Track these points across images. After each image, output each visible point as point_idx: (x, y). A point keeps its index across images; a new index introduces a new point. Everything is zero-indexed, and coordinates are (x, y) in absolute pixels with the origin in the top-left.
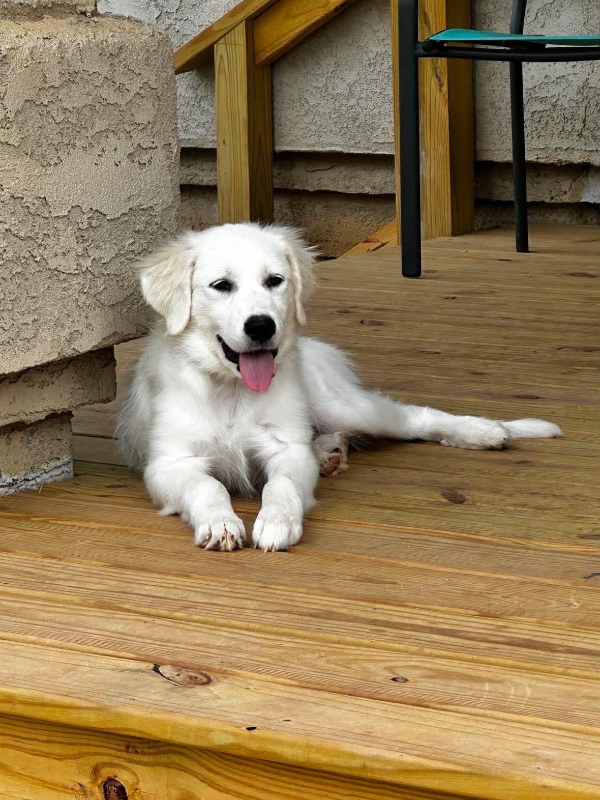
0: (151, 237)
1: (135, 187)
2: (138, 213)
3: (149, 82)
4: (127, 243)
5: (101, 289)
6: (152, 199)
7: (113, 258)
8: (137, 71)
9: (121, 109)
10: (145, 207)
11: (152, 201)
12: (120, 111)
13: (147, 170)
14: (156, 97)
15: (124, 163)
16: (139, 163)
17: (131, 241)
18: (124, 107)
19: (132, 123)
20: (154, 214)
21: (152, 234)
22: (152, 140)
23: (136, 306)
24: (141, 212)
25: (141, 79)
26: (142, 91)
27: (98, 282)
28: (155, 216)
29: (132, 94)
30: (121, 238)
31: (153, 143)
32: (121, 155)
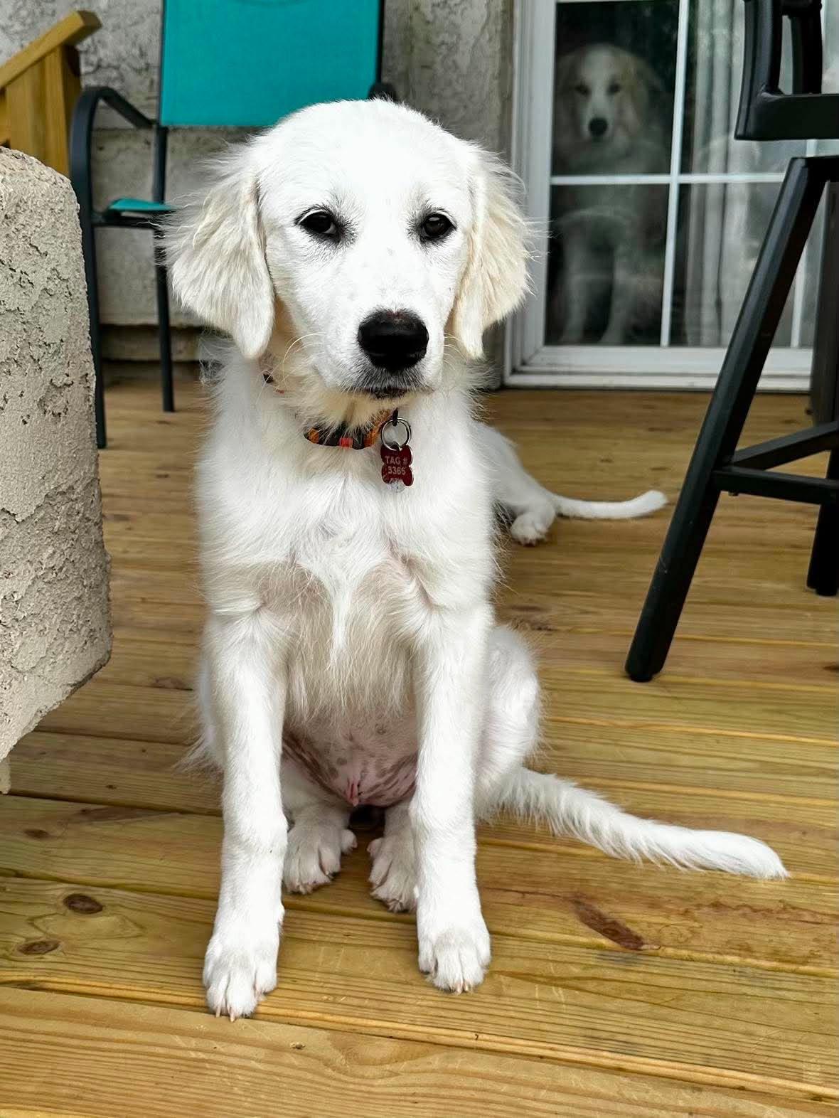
0: (73, 536)
1: (51, 457)
2: (54, 500)
3: (58, 268)
4: (46, 555)
5: (17, 646)
6: (71, 474)
7: (29, 586)
8: (43, 249)
9: (25, 320)
10: (64, 488)
11: (72, 476)
12: (24, 323)
13: (63, 425)
14: (67, 294)
15: (33, 418)
16: (53, 414)
17: (50, 550)
18: (28, 316)
19: (41, 343)
20: (75, 497)
21: (74, 532)
22: (66, 372)
23: (61, 657)
24: (59, 498)
25: (48, 263)
26: (51, 286)
27: (12, 636)
28: (76, 499)
29: (38, 289)
30: (37, 549)
31: (68, 376)
32: (30, 403)
